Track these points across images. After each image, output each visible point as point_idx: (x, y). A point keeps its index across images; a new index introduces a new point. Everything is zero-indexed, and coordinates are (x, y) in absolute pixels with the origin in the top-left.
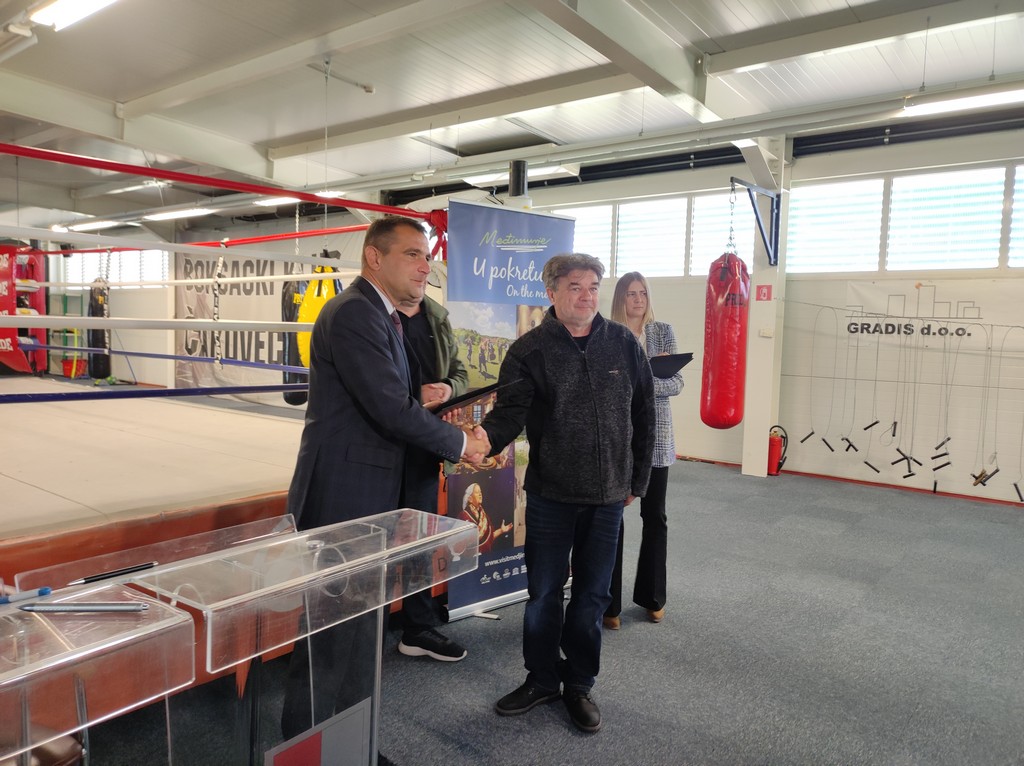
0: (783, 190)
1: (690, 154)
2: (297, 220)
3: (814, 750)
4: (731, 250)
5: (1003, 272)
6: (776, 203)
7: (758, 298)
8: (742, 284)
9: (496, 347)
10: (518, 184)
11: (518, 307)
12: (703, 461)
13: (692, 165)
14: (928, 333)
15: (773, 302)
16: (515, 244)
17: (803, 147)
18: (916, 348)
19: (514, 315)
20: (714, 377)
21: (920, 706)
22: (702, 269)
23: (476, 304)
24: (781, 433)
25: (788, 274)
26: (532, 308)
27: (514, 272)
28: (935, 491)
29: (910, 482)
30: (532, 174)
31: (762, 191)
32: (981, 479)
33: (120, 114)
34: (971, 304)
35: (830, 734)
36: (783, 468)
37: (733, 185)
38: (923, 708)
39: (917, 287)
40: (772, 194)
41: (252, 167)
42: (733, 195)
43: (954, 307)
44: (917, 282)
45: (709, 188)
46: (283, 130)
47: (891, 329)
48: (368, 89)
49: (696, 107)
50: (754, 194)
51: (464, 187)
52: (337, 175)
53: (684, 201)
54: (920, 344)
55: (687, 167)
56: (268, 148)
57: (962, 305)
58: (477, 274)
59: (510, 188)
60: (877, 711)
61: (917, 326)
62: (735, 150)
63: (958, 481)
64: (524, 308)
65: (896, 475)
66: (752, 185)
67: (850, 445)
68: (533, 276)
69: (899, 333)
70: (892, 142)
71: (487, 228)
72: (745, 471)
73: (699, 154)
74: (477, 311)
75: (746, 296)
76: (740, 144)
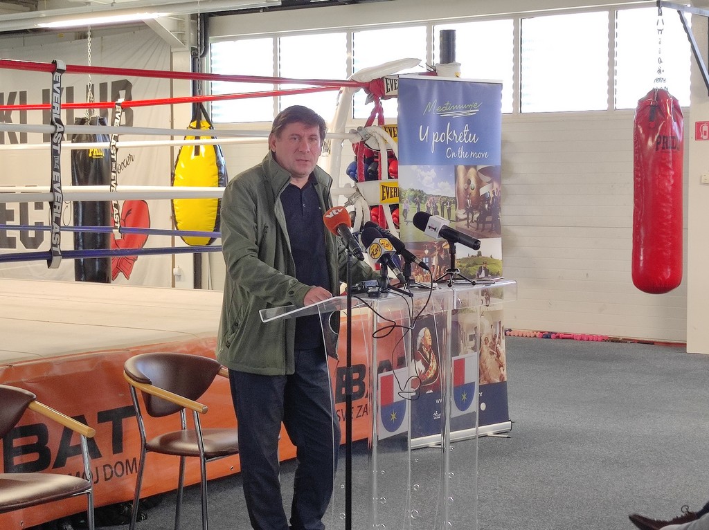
4: (660, 85)
7: (698, 138)
8: (675, 124)
10: (449, 53)
16: (452, 110)
23: (422, 166)
27: (451, 136)
58: (422, 140)
64: (461, 168)
71: (429, 99)
74: (423, 173)
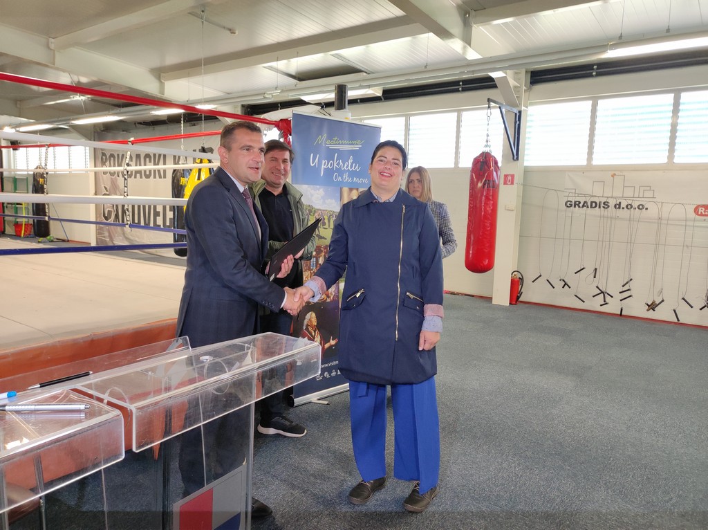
0: (523, 108)
1: (458, 82)
2: (182, 125)
3: (542, 489)
4: (487, 150)
5: (670, 166)
6: (518, 117)
7: (505, 183)
8: (495, 173)
9: (326, 217)
10: (341, 102)
11: (341, 189)
12: (465, 295)
13: (460, 89)
14: (619, 208)
15: (515, 186)
16: (339, 144)
17: (538, 77)
18: (611, 218)
19: (338, 195)
20: (474, 237)
21: (612, 459)
22: (467, 162)
23: (312, 186)
24: (519, 276)
25: (526, 167)
26: (351, 190)
27: (338, 164)
28: (621, 315)
29: (605, 309)
30: (351, 94)
31: (509, 108)
32: (652, 307)
33: (52, 46)
34: (649, 188)
35: (552, 479)
36: (520, 299)
37: (489, 104)
38: (613, 460)
39: (613, 176)
40: (516, 110)
41: (149, 86)
42: (489, 110)
43: (637, 191)
44: (612, 173)
45: (473, 105)
46: (171, 59)
47: (594, 205)
48: (232, 32)
49: (464, 48)
50: (504, 110)
51: (301, 103)
52: (211, 93)
53: (455, 114)
54: (614, 215)
55: (457, 91)
56: (160, 73)
57: (642, 189)
58: (312, 165)
59: (336, 104)
60: (583, 463)
61: (612, 202)
62: (491, 79)
63: (636, 308)
64: (346, 190)
65: (595, 304)
66: (502, 104)
67: (566, 284)
68: (351, 167)
69: (600, 207)
70: (599, 75)
71: (320, 133)
72: (494, 302)
73: (466, 82)
74: (313, 192)
75: (497, 181)
76: (494, 75)
